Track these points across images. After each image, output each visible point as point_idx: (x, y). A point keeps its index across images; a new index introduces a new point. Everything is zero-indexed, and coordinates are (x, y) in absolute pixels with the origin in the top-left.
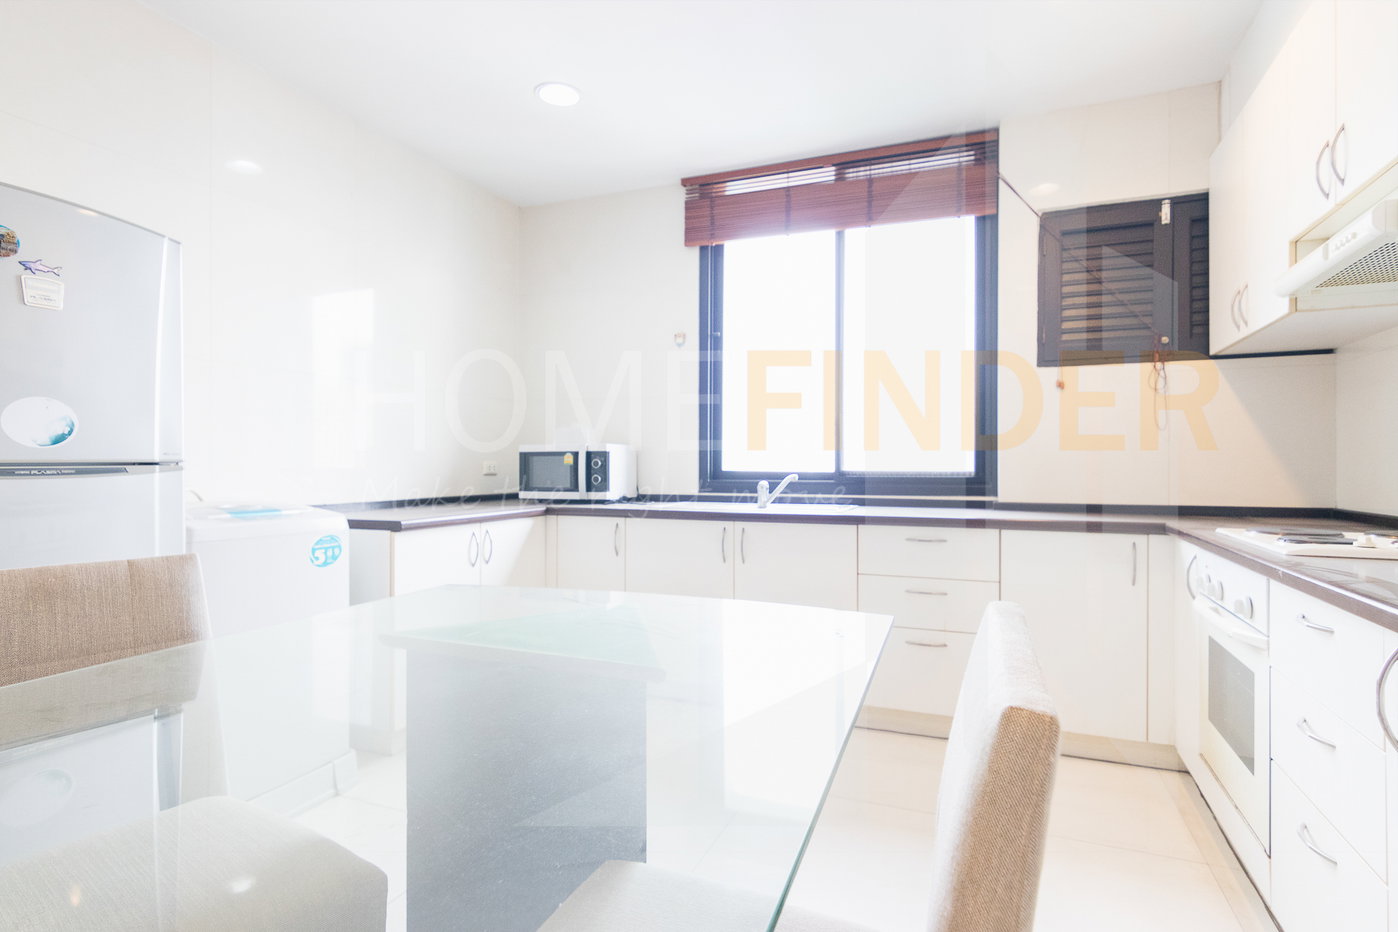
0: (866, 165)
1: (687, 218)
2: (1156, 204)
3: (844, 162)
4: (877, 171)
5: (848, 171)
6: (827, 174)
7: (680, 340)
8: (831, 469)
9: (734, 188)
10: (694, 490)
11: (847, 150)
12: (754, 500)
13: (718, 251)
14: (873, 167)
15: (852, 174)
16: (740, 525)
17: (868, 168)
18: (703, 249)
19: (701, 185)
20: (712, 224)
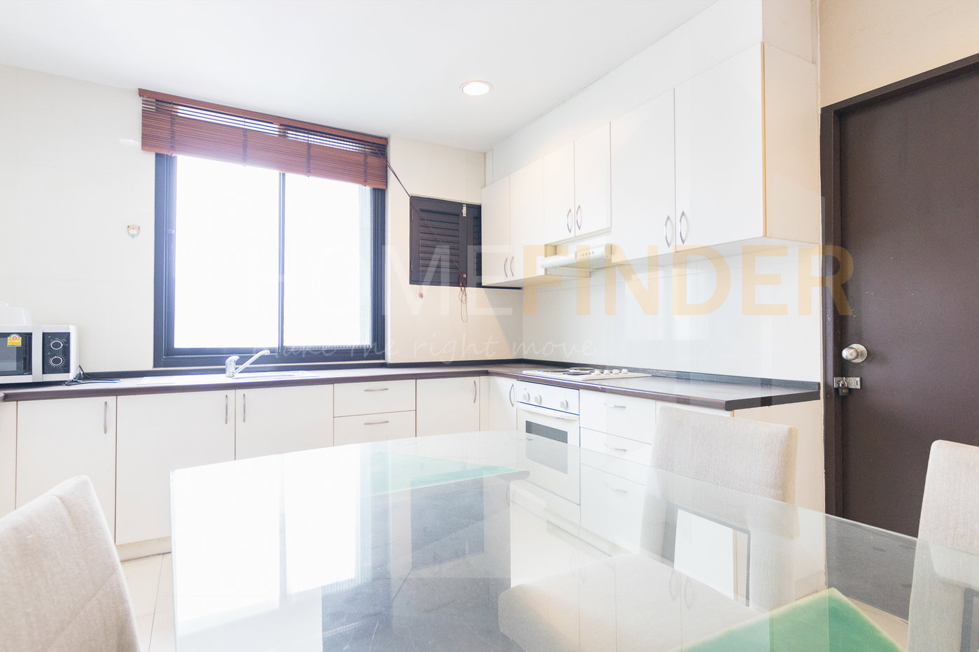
0: (307, 133)
1: (143, 125)
2: (460, 205)
3: (288, 125)
4: (313, 140)
5: (289, 132)
6: (273, 129)
7: (134, 232)
8: (275, 345)
9: (183, 112)
10: (148, 365)
11: (289, 118)
12: (223, 371)
13: (171, 160)
14: (310, 136)
15: (292, 135)
16: (240, 392)
17: (307, 135)
18: (157, 155)
19: (157, 100)
20: (173, 137)
